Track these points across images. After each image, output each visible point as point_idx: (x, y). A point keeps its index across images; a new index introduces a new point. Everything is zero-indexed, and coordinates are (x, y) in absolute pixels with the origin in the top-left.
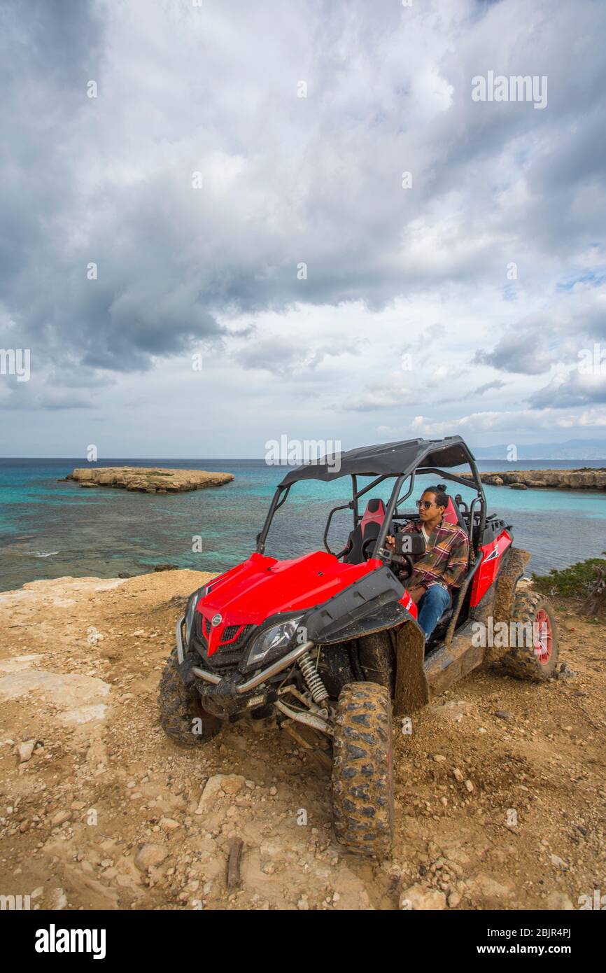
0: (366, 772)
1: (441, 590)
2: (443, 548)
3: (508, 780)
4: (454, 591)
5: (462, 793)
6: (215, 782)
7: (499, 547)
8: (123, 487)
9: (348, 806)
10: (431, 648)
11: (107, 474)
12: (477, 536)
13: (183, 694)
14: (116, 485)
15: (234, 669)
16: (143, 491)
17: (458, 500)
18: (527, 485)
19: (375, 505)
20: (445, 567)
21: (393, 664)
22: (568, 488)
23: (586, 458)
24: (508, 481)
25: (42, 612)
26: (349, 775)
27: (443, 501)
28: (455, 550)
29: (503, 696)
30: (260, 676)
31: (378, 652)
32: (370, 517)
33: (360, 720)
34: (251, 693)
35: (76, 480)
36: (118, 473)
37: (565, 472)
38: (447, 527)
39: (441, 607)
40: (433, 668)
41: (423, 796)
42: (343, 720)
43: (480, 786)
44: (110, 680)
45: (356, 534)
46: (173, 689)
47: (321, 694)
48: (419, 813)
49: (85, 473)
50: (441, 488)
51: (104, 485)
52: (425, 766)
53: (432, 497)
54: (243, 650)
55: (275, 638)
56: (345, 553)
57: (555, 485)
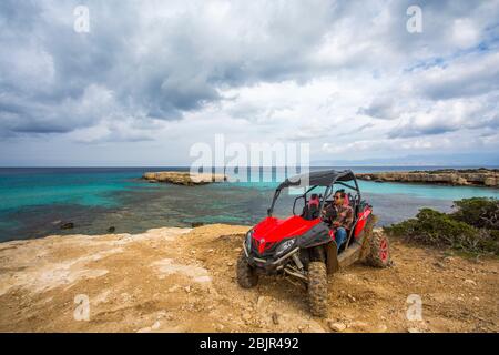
0: (320, 288)
1: (343, 230)
2: (343, 214)
3: (368, 297)
4: (348, 231)
5: (351, 301)
6: (261, 298)
7: (366, 214)
8: (172, 182)
9: (314, 299)
10: (340, 252)
11: (163, 175)
12: (357, 209)
13: (247, 268)
14: (167, 181)
15: (271, 257)
16: (182, 184)
17: (349, 195)
18: (384, 180)
19: (314, 197)
20: (344, 222)
21: (326, 257)
22: (406, 182)
23: (417, 165)
24: (374, 178)
25: (163, 242)
26: (314, 289)
27: (343, 196)
28: (348, 215)
29: (367, 273)
30: (279, 260)
31: (320, 252)
32: (312, 202)
33: (317, 272)
34: (277, 265)
35: (147, 178)
36: (168, 174)
37: (404, 173)
38: (345, 206)
39: (343, 237)
40: (340, 258)
41: (337, 302)
42: (311, 272)
43: (357, 299)
44: (205, 268)
45: (306, 209)
46: (243, 267)
47: (301, 266)
48: (336, 307)
49: (151, 175)
50: (343, 190)
51: (161, 181)
52: (337, 294)
53: (339, 195)
54: (274, 250)
55: (285, 246)
56: (302, 216)
57: (399, 180)
